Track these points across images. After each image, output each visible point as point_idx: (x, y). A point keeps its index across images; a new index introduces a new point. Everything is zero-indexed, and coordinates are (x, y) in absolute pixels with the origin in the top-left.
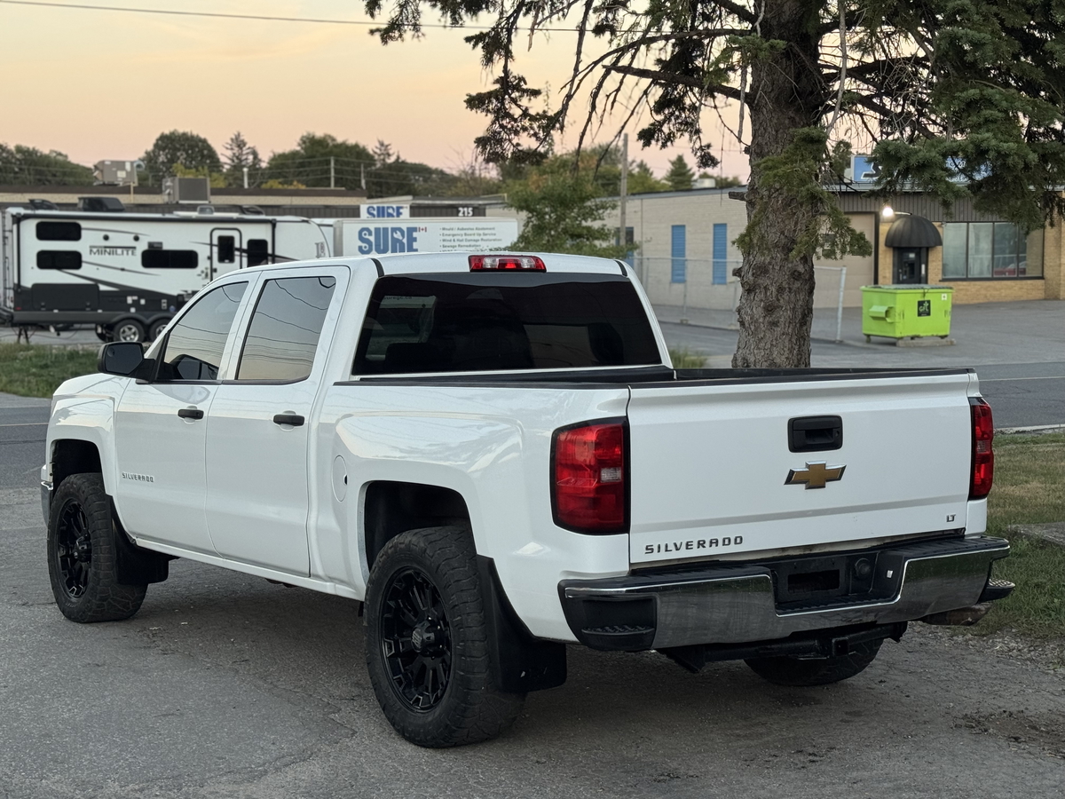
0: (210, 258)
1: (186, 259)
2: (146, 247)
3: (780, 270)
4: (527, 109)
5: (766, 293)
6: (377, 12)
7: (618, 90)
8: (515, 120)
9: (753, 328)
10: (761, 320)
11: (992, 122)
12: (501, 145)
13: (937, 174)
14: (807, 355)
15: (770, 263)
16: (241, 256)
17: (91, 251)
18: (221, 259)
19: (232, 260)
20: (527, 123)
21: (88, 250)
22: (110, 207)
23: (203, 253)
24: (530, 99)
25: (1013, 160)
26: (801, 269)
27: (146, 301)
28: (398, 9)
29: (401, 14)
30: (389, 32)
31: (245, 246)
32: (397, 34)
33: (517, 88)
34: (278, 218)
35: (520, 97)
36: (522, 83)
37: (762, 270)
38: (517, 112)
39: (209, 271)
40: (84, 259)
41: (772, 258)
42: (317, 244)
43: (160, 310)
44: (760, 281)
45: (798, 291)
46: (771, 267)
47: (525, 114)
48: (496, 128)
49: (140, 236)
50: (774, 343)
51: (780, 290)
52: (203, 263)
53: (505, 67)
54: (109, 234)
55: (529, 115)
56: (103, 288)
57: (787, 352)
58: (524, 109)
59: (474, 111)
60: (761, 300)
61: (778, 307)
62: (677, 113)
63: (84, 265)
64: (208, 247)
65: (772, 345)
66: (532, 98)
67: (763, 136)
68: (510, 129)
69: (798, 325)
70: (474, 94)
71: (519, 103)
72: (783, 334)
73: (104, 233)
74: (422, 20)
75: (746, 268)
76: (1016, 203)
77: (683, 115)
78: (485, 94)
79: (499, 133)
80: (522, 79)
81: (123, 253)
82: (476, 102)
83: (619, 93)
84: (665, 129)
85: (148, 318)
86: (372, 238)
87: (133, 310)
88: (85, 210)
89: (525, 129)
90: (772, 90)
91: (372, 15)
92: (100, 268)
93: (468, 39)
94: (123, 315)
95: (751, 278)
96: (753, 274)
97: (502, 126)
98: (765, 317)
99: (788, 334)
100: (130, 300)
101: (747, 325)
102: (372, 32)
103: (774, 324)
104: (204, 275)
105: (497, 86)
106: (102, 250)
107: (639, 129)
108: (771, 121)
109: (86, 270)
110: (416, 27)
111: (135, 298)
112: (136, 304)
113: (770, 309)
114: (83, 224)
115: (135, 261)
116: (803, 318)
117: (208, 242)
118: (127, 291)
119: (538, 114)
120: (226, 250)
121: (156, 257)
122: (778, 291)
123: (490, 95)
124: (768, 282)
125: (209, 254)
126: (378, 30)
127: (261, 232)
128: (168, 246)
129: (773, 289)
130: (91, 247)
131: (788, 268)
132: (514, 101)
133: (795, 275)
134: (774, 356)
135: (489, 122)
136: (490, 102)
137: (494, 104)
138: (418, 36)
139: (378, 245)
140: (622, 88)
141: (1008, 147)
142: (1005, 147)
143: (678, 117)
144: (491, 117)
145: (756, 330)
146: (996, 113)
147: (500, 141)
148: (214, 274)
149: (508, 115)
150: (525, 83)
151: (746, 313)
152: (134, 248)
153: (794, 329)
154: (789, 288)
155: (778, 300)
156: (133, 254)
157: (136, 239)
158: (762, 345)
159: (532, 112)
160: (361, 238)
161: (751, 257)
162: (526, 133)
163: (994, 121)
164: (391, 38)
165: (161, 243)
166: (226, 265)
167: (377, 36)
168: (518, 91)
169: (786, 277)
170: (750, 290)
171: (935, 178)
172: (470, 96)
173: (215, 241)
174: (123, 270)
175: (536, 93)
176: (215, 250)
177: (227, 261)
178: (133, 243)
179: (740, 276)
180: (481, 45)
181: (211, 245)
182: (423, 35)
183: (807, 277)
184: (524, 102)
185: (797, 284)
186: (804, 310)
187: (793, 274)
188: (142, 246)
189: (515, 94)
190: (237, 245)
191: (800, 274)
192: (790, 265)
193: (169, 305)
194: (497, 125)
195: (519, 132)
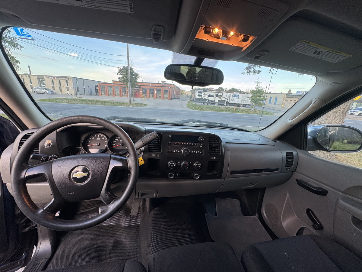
1: (213, 96)
16: (219, 96)
23: (215, 96)
27: (208, 100)
34: (223, 92)
40: (202, 95)
42: (226, 95)
54: (205, 93)
56: (204, 99)
85: (208, 102)
87: (206, 101)
88: (203, 90)
92: (204, 97)
104: (214, 98)
106: (204, 95)
109: (202, 97)
114: (203, 92)
115: (207, 96)
118: (206, 99)
120: (217, 96)
121: (210, 96)
127: (221, 94)
165: (210, 94)
188: (208, 95)
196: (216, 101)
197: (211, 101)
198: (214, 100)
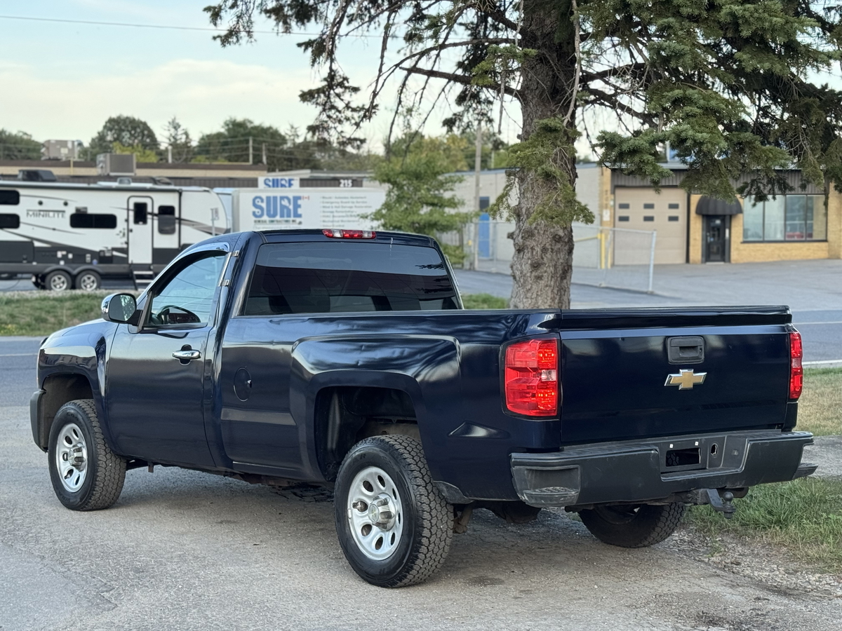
0: (127, 221)
1: (107, 221)
2: (73, 211)
3: (544, 233)
4: (349, 103)
5: (532, 252)
6: (219, 21)
7: (424, 88)
8: (340, 112)
9: (522, 280)
10: (529, 274)
11: (692, 116)
12: (328, 132)
13: (645, 158)
14: (567, 304)
15: (536, 228)
16: (153, 219)
17: (28, 214)
18: (136, 222)
19: (145, 222)
20: (349, 113)
21: (26, 213)
22: (45, 178)
23: (121, 217)
24: (351, 95)
25: (707, 147)
26: (561, 233)
27: (74, 256)
28: (235, 19)
29: (238, 23)
30: (229, 37)
31: (156, 211)
32: (234, 39)
33: (341, 85)
34: (184, 188)
35: (343, 92)
36: (345, 82)
37: (529, 234)
38: (340, 105)
39: (126, 231)
40: (22, 220)
41: (538, 224)
42: (212, 210)
43: (85, 262)
44: (528, 243)
45: (559, 251)
46: (536, 231)
47: (348, 106)
48: (324, 117)
49: (69, 202)
50: (539, 293)
51: (544, 250)
52: (121, 224)
53: (331, 68)
54: (43, 200)
55: (350, 107)
56: (37, 244)
57: (549, 301)
58: (346, 102)
59: (306, 103)
60: (529, 259)
61: (543, 264)
62: (474, 105)
63: (21, 225)
64: (126, 212)
65: (537, 295)
66: (353, 93)
67: (530, 125)
68: (335, 119)
69: (559, 279)
70: (306, 90)
71: (342, 97)
72: (547, 286)
73: (38, 200)
74: (255, 28)
75: (517, 232)
76: (715, 182)
77: (479, 107)
78: (314, 90)
79: (326, 122)
80: (346, 79)
81: (54, 216)
82: (307, 96)
83: (425, 90)
84: (465, 120)
85: (74, 269)
86: (264, 205)
87: (62, 263)
88: (24, 180)
89: (348, 119)
90: (537, 88)
91: (215, 24)
92: (35, 228)
93: (299, 45)
94: (54, 266)
95: (521, 240)
96: (522, 237)
97: (329, 117)
98: (531, 272)
99: (550, 286)
100: (60, 254)
101: (518, 279)
102: (215, 38)
103: (539, 278)
104: (121, 234)
105: (325, 83)
106: (37, 213)
107: (443, 119)
108: (536, 112)
109: (23, 229)
110: (249, 33)
111: (64, 253)
112: (65, 257)
113: (536, 266)
114: (21, 191)
115: (65, 222)
116: (563, 273)
117: (126, 207)
118: (57, 247)
119: (358, 107)
120: (140, 213)
121: (81, 220)
122: (542, 251)
123: (319, 91)
124: (534, 243)
125: (126, 217)
126: (219, 36)
127: (169, 200)
128: (92, 210)
129: (538, 249)
130: (28, 211)
131: (551, 232)
132: (338, 95)
133: (556, 239)
134: (539, 304)
135: (318, 113)
136: (319, 96)
137: (322, 98)
138: (251, 42)
139: (268, 211)
140: (427, 87)
141: (702, 137)
142: (700, 137)
143: (475, 109)
144: (320, 108)
145: (524, 282)
146: (696, 110)
147: (327, 129)
148: (130, 234)
149: (333, 107)
150: (348, 82)
151: (517, 269)
152: (64, 212)
153: (555, 282)
154: (552, 249)
155: (542, 258)
156: (63, 216)
157: (66, 204)
158: (529, 295)
159: (353, 105)
160: (255, 205)
161: (521, 223)
162: (348, 122)
163: (694, 116)
164: (229, 43)
165: (86, 208)
166: (140, 226)
167: (218, 41)
168: (341, 87)
169: (549, 239)
170: (520, 250)
171: (644, 161)
172: (303, 92)
173: (132, 207)
174: (54, 229)
175: (356, 90)
176: (132, 214)
177: (141, 223)
178: (63, 208)
179: (512, 238)
180: (310, 50)
181: (128, 210)
182: (255, 40)
183: (566, 240)
184: (347, 96)
185: (559, 246)
186: (564, 267)
187: (554, 237)
188: (71, 210)
189: (339, 90)
190: (149, 210)
191: (560, 237)
192: (552, 230)
193: (92, 259)
194: (325, 115)
195: (342, 122)
196: (140, 255)
197: (102, 257)
198: (125, 251)
